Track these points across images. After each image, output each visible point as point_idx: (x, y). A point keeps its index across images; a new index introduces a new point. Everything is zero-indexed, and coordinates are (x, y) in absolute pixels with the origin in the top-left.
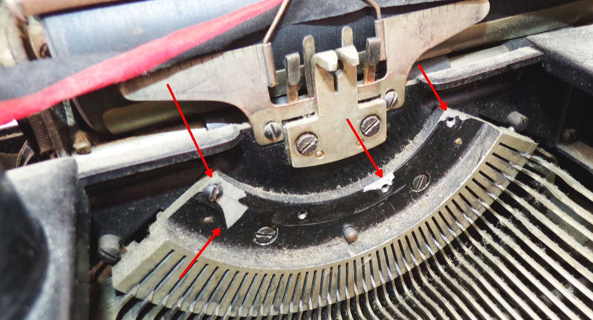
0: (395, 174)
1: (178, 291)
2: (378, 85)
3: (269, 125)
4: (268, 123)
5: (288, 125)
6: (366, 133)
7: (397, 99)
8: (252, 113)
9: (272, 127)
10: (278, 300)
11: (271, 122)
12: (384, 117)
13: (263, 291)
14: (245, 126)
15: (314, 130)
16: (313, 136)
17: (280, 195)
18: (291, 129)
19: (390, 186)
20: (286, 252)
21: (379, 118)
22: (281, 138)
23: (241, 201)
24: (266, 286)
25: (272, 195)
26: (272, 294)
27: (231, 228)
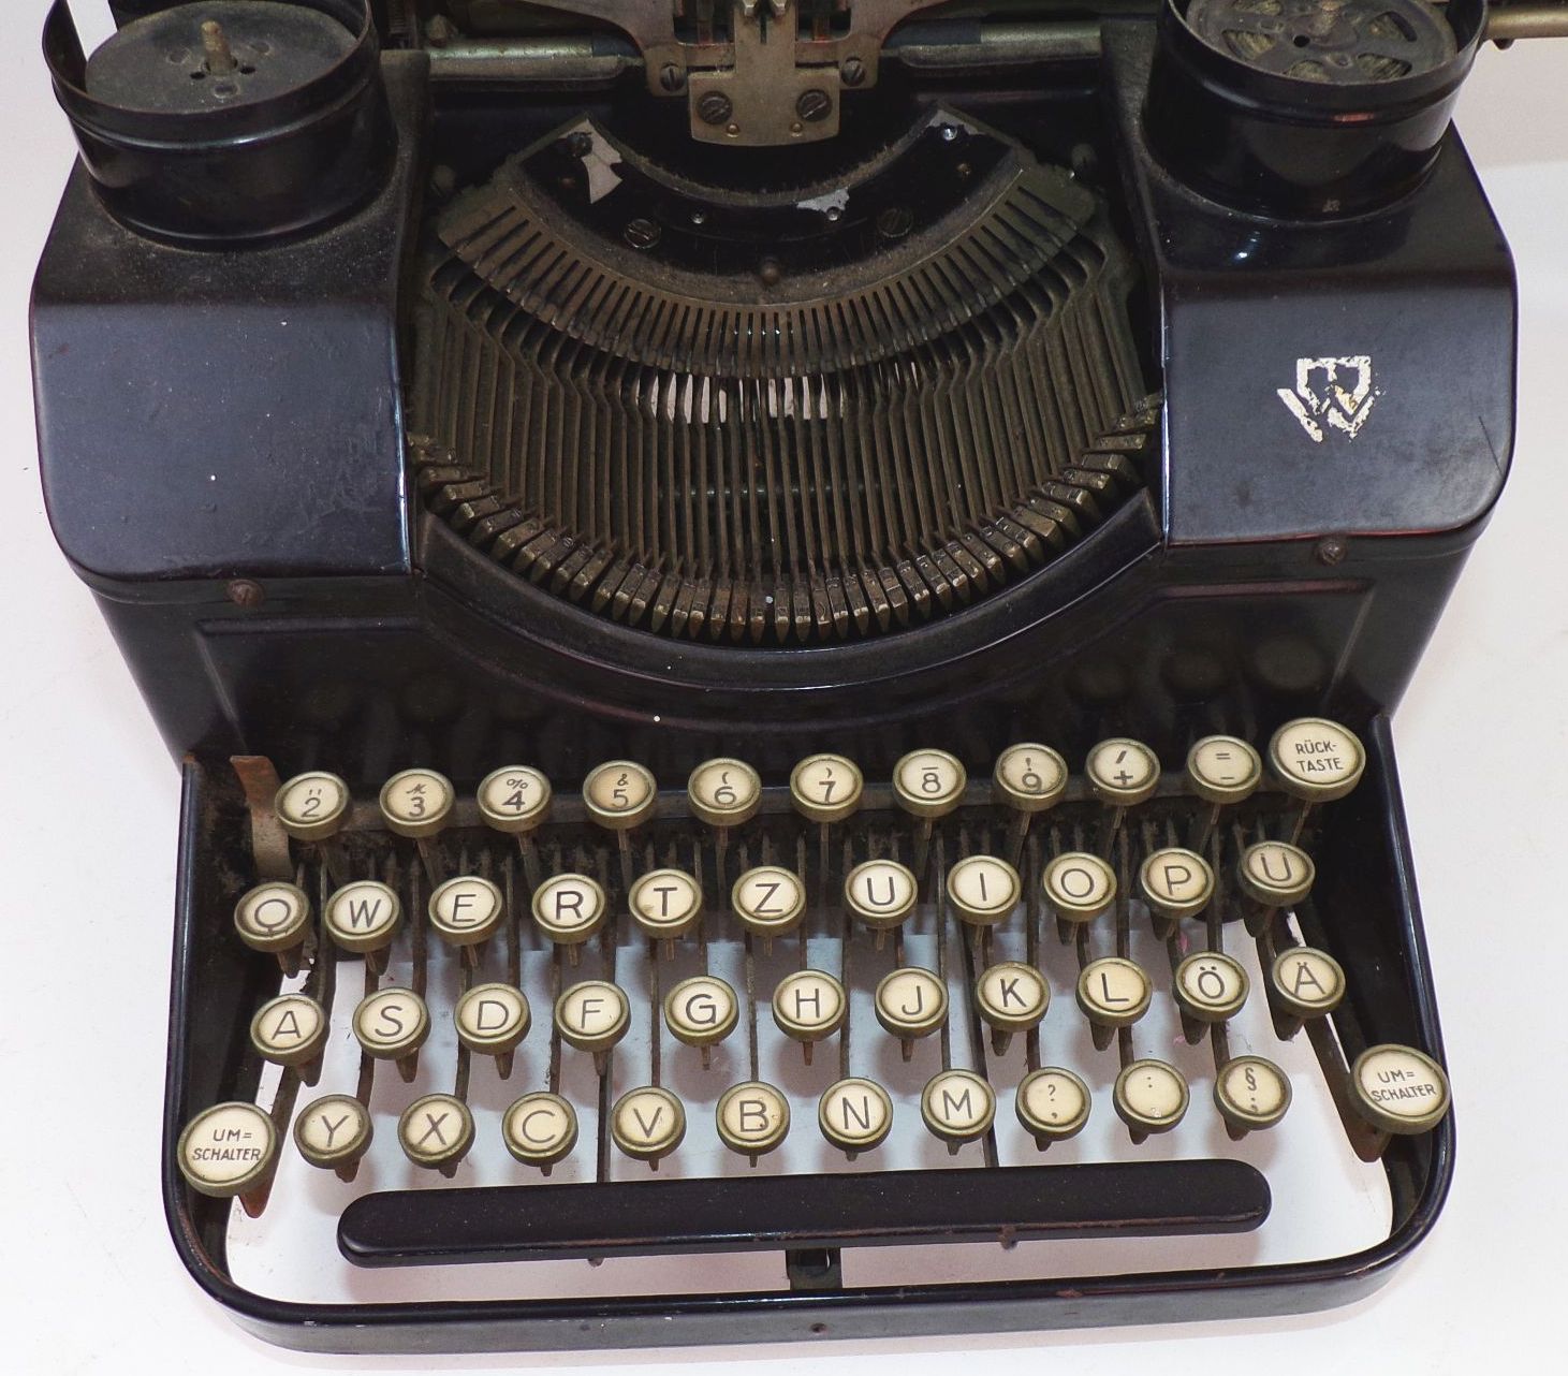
0: (849, 192)
1: (512, 270)
2: (834, 46)
3: (667, 69)
4: (667, 65)
5: (694, 76)
6: (805, 116)
7: (863, 73)
8: (647, 47)
9: (671, 71)
10: (642, 338)
11: (672, 64)
12: (836, 98)
13: (621, 316)
14: (637, 62)
15: (727, 92)
16: (723, 100)
17: (673, 177)
18: (695, 82)
19: (842, 212)
20: (668, 269)
21: (828, 98)
22: (681, 92)
23: (614, 167)
24: (626, 306)
25: (661, 173)
26: (633, 323)
27: (595, 203)
